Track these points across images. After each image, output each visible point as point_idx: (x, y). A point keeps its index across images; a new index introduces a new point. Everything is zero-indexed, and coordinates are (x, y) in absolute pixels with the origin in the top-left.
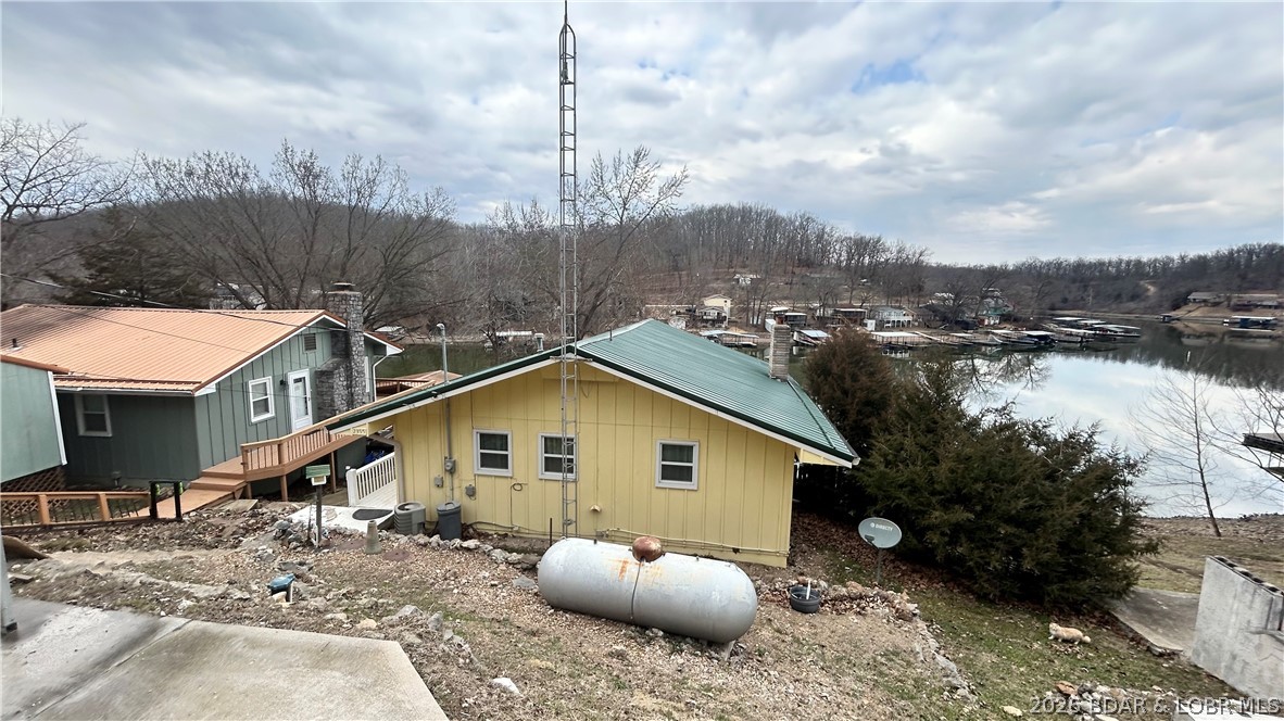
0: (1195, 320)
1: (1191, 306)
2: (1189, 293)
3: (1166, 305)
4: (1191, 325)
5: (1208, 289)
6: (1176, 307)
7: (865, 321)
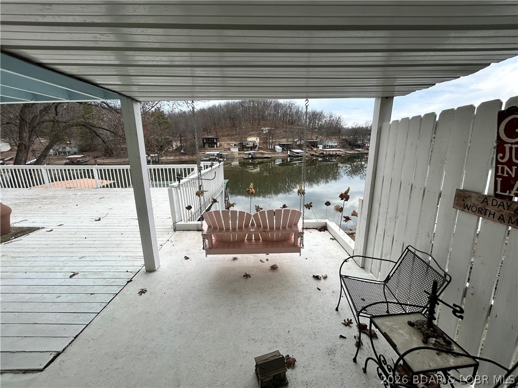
7: (318, 146)
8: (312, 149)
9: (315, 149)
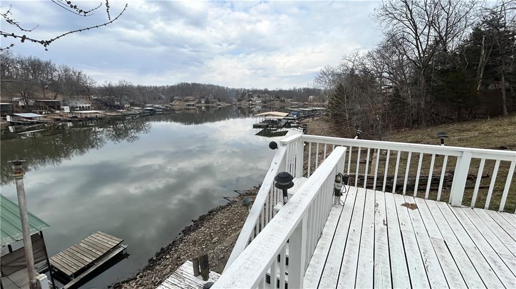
0: (177, 105)
1: (175, 101)
2: (174, 97)
3: (169, 101)
4: (177, 107)
5: (177, 95)
6: (172, 102)
7: (62, 107)
8: (52, 112)
9: (58, 112)
